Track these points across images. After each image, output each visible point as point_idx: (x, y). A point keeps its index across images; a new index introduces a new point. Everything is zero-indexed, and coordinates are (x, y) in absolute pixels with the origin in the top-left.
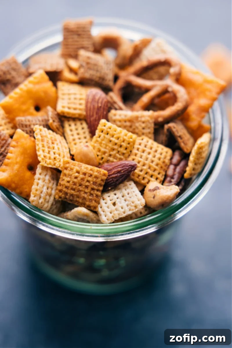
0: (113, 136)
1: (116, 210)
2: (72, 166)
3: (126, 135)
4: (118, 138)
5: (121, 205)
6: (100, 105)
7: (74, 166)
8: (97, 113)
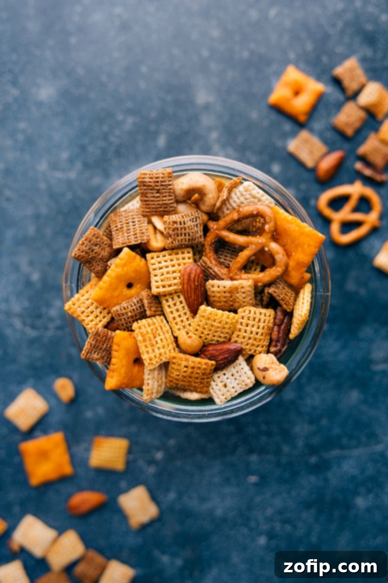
0: (215, 321)
1: (228, 391)
2: (180, 362)
3: (228, 318)
4: (220, 323)
5: (232, 386)
6: (196, 284)
7: (181, 360)
8: (195, 293)
